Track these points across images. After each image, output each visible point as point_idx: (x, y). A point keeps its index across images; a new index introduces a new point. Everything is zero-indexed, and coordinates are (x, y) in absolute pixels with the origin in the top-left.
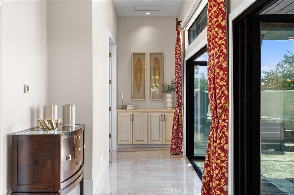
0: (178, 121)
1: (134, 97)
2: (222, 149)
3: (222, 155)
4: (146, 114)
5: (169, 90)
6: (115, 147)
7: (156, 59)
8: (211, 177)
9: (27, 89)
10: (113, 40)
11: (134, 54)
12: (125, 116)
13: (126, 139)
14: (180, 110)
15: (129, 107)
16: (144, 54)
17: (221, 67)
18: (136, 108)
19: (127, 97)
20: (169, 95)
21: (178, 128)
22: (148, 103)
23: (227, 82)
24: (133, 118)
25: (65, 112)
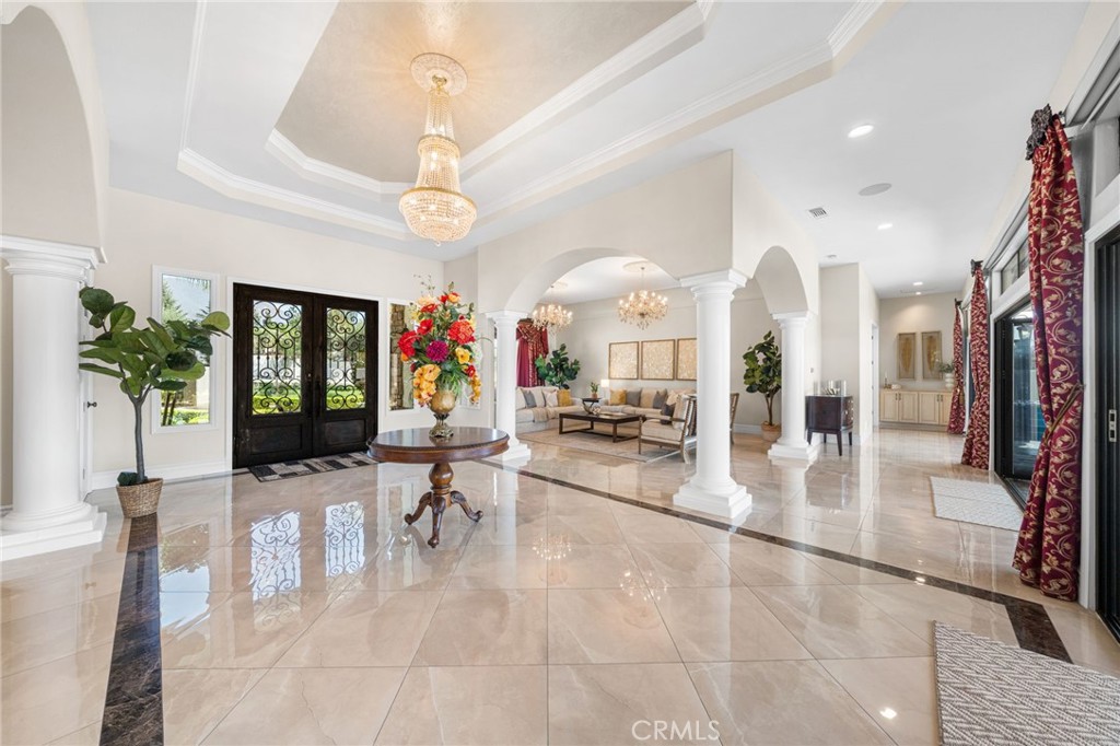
0: (958, 401)
1: (900, 377)
2: (984, 414)
3: (984, 418)
4: (916, 393)
5: (949, 370)
6: (877, 423)
7: (931, 337)
8: (973, 435)
9: (812, 370)
10: (875, 325)
11: (900, 335)
12: (890, 396)
13: (890, 415)
14: (962, 389)
15: (894, 387)
16: (914, 334)
17: (982, 354)
18: (902, 388)
19: (891, 374)
20: (948, 375)
21: (958, 407)
22: (919, 383)
23: (989, 364)
24: (899, 397)
25: (838, 385)
